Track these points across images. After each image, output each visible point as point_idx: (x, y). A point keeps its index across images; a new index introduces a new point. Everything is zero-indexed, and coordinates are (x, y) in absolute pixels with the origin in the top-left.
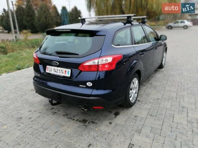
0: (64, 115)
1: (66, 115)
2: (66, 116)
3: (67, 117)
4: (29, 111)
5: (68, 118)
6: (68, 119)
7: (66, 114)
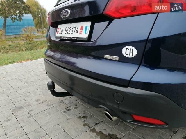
0: (80, 117)
1: (84, 117)
2: (82, 119)
3: (84, 121)
4: (37, 101)
5: (85, 125)
6: (83, 127)
7: (84, 115)
